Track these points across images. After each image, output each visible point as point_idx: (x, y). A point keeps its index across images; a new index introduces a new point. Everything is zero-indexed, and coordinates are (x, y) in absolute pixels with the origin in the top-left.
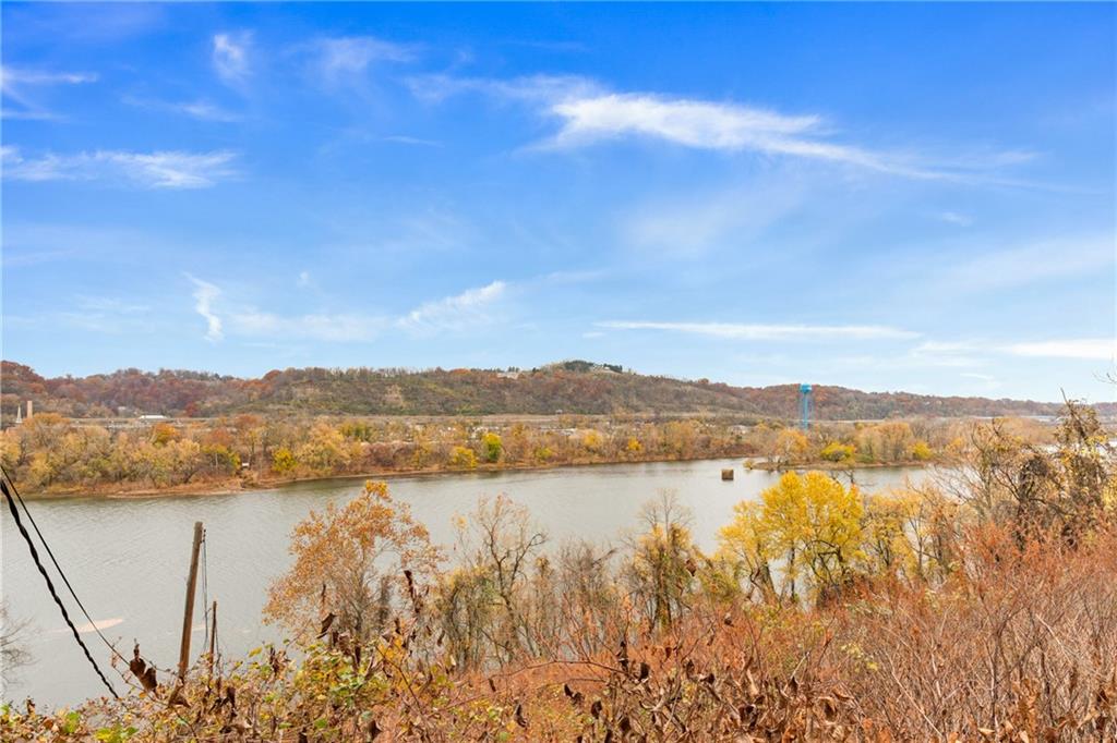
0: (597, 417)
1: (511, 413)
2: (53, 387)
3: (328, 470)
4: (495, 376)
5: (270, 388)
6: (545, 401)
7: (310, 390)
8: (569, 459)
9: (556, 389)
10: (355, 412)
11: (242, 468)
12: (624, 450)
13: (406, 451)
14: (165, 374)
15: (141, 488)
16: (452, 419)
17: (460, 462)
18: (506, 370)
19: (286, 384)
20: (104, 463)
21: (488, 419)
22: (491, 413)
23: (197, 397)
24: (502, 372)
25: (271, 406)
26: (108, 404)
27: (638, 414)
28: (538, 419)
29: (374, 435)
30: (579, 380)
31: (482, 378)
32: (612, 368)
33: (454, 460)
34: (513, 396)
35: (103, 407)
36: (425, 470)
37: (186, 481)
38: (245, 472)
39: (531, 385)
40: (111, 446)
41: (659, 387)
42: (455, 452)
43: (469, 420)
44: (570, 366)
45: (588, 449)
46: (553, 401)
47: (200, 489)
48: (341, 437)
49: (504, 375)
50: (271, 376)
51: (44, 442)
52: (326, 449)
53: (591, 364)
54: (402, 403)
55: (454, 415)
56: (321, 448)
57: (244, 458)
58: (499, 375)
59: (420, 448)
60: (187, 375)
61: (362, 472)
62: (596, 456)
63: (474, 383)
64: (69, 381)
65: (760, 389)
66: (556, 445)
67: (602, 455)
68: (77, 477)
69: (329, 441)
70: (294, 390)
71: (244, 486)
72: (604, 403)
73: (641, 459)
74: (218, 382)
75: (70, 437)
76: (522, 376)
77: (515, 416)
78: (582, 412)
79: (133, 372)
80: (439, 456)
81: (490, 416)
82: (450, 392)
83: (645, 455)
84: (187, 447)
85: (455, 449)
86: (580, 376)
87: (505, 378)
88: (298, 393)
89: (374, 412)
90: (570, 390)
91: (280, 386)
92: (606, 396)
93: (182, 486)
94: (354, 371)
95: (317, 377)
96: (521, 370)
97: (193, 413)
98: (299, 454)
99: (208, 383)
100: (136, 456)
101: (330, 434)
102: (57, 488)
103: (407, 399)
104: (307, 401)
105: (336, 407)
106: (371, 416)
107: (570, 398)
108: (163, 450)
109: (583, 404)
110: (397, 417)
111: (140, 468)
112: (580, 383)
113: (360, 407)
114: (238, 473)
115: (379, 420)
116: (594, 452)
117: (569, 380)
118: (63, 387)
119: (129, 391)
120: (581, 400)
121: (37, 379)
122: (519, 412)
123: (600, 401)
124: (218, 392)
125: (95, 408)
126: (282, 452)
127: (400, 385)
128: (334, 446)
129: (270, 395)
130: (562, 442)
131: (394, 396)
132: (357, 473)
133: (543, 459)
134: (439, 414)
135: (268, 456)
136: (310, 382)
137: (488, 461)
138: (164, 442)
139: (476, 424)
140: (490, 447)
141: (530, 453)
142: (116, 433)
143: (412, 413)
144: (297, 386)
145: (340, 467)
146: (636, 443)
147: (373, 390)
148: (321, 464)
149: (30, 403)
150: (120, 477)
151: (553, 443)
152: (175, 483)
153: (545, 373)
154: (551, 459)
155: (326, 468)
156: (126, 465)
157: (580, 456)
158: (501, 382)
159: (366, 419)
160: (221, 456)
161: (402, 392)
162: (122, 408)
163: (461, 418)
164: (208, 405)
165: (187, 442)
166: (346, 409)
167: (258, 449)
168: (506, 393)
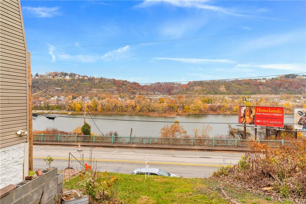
0: (297, 95)
1: (262, 94)
2: (142, 88)
3: (197, 112)
4: (257, 81)
5: (188, 87)
6: (275, 89)
7: (198, 87)
9: (280, 85)
10: (211, 94)
11: (178, 110)
13: (220, 107)
15: (156, 114)
16: (241, 96)
18: (262, 79)
19: (192, 86)
20: (149, 108)
22: (255, 94)
23: (172, 90)
24: (260, 79)
25: (188, 92)
26: (153, 92)
28: (273, 96)
29: (213, 101)
30: (290, 82)
31: (252, 82)
33: (235, 110)
34: (263, 88)
36: (226, 113)
37: (165, 113)
38: (178, 111)
39: (270, 83)
40: (150, 104)
43: (246, 96)
44: (287, 76)
46: (279, 90)
47: (167, 115)
48: (202, 102)
49: (260, 81)
50: (190, 83)
51: (139, 102)
52: (197, 106)
53: (297, 75)
54: (225, 91)
55: (241, 94)
56: (196, 106)
57: (178, 107)
59: (224, 106)
60: (171, 83)
61: (207, 112)
62: (288, 111)
63: (249, 84)
64: (146, 86)
68: (144, 111)
69: (198, 104)
70: (194, 87)
71: (177, 115)
72: (301, 90)
74: (177, 85)
76: (267, 81)
77: (263, 95)
78: (291, 94)
79: (159, 83)
80: (230, 109)
81: (254, 95)
82: (241, 87)
84: (165, 104)
85: (235, 107)
86: (291, 80)
88: (196, 88)
89: (216, 94)
91: (191, 85)
92: (302, 87)
93: (164, 114)
96: (267, 79)
97: (170, 94)
98: (190, 107)
99: (175, 86)
100: (155, 106)
101: (198, 102)
102: (141, 113)
103: (226, 89)
104: (198, 90)
105: (205, 92)
106: (215, 95)
107: (286, 88)
108: (160, 105)
109: (292, 91)
110: (223, 95)
111: (156, 109)
113: (212, 92)
114: (176, 112)
115: (218, 96)
117: (286, 82)
118: (145, 88)
119: (158, 88)
120: (291, 89)
121: (140, 86)
122: (265, 94)
123: (299, 89)
124: (177, 88)
125: (150, 93)
126: (186, 106)
127: (224, 85)
128: (199, 105)
129: (188, 89)
131: (222, 89)
132: (206, 113)
134: (237, 94)
135: (183, 107)
136: (198, 85)
138: (160, 103)
139: (249, 98)
142: (151, 100)
143: (228, 94)
144: (195, 86)
145: (201, 111)
147: (216, 87)
148: (196, 110)
149: (138, 92)
150: (152, 111)
152: (162, 113)
153: (277, 79)
155: (197, 111)
156: (153, 108)
158: (259, 83)
159: (213, 96)
160: (173, 107)
161: (225, 87)
162: (156, 92)
163: (243, 96)
164: (173, 92)
165: (165, 103)
166: (208, 93)
167: (181, 105)
168: (260, 87)
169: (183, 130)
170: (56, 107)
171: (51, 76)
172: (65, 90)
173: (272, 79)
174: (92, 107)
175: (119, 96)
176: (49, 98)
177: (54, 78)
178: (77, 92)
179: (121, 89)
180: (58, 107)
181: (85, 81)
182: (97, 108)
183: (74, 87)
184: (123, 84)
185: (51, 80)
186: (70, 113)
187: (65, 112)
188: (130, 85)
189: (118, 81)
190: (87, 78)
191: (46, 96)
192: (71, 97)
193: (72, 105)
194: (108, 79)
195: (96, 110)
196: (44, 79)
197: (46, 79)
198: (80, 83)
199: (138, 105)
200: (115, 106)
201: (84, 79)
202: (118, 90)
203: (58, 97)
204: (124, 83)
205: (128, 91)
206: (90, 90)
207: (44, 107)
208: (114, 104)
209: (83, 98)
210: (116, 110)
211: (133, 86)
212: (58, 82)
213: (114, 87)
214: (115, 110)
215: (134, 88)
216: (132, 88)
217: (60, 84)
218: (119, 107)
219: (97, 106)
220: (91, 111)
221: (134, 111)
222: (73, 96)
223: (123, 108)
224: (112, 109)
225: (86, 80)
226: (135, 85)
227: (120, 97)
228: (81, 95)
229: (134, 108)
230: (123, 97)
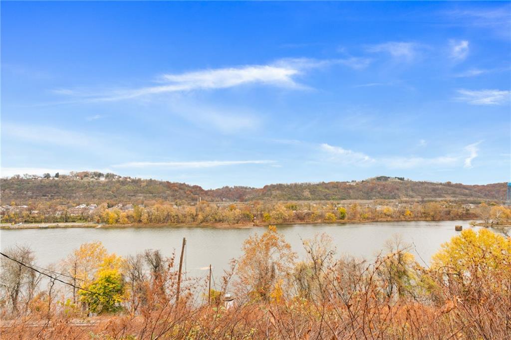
0: (392, 200)
1: (353, 199)
2: (206, 193)
3: (280, 221)
4: (346, 184)
5: (265, 191)
6: (367, 194)
7: (278, 192)
8: (376, 218)
9: (372, 189)
10: (293, 199)
11: (254, 219)
12: (403, 215)
13: (308, 214)
14: (236, 187)
15: (225, 225)
16: (328, 202)
17: (329, 219)
18: (351, 181)
19: (270, 190)
20: (216, 216)
21: (342, 202)
22: (344, 199)
23: (244, 195)
24: (349, 182)
25: (265, 198)
26: (220, 198)
27: (413, 199)
28: (364, 201)
29: (298, 208)
30: (383, 184)
31: (340, 185)
32: (399, 178)
33: (327, 218)
34: (353, 192)
35: (219, 199)
36: (316, 222)
37: (237, 223)
38: (255, 221)
39: (361, 187)
40: (218, 211)
41: (423, 186)
42: (327, 215)
43: (335, 202)
44: (379, 179)
45: (385, 215)
46: (372, 194)
47: (241, 226)
48: (285, 209)
49: (349, 184)
50: (266, 187)
51: (201, 209)
52: (280, 213)
53: (389, 178)
54: (309, 196)
55: (329, 200)
56: (278, 212)
57: (255, 216)
58: (347, 184)
59: (313, 213)
60: (242, 188)
61: (293, 222)
62: (389, 217)
63: (337, 188)
64: (211, 191)
65: (484, 186)
66: (370, 213)
67: (392, 217)
68: (209, 221)
69: (281, 210)
70: (273, 192)
71: (254, 225)
72: (395, 194)
73: (412, 219)
74: (250, 190)
75: (207, 208)
76: (357, 184)
77: (354, 200)
78: (384, 198)
79: (227, 187)
80: (321, 216)
82: (328, 191)
83: (414, 218)
84: (237, 212)
85: (327, 213)
86: (384, 183)
87: (350, 185)
88: (274, 193)
89: (299, 199)
90: (379, 189)
91: (268, 189)
92: (396, 191)
93: (236, 225)
94: (292, 184)
95: (280, 187)
96: (357, 181)
97: (242, 200)
98: (271, 215)
99: (247, 190)
100: (224, 214)
101: (281, 208)
102: (204, 224)
103: (311, 194)
104: (276, 196)
105: (286, 198)
106: (298, 201)
107: (379, 192)
108: (231, 213)
109: (385, 195)
110: (308, 201)
111: (225, 218)
112: (384, 186)
113: (295, 198)
114: (253, 221)
115: (301, 202)
116: (388, 216)
117: (378, 185)
118: (209, 193)
119: (225, 194)
120: (384, 193)
121: (203, 190)
122: (356, 199)
123: (393, 193)
124: (250, 193)
125: (217, 199)
126: (266, 214)
127: (309, 189)
128: (283, 212)
129: (265, 194)
130: (374, 211)
131: (307, 193)
132: (291, 222)
133: (364, 218)
134: (324, 200)
135: (261, 215)
136: (277, 189)
137: (341, 219)
138: (231, 210)
139: (338, 204)
140: (342, 213)
141: (359, 216)
142: (219, 207)
143: (313, 200)
144: (273, 190)
145: (285, 220)
146: (409, 212)
147: (299, 191)
148: (279, 218)
149: (200, 198)
150: (220, 221)
151: (369, 211)
152: (234, 224)
153: (368, 182)
154: (368, 218)
155: (280, 220)
156: (221, 217)
157: (381, 217)
158: (348, 187)
159: (296, 202)
160: (247, 215)
161: (309, 192)
162: (224, 199)
163: (332, 201)
164: (247, 198)
165: (238, 210)
166: (290, 198)
167: (259, 213)
168: (351, 191)
169: (284, 242)
170: (79, 218)
171: (78, 177)
172: (98, 196)
173: (363, 181)
174: (133, 217)
175: (174, 203)
176: (74, 206)
177: (82, 179)
178: (115, 199)
179: (177, 194)
180: (82, 218)
181: (127, 184)
182: (142, 218)
183: (111, 192)
184: (180, 189)
185: (78, 182)
186: (100, 226)
187: (91, 224)
188: (190, 189)
189: (174, 184)
190: (130, 181)
191: (69, 204)
192: (106, 205)
193: (104, 215)
194: (159, 182)
195: (140, 221)
196: (67, 181)
197: (70, 181)
198: (121, 186)
199: (200, 213)
200: (168, 215)
201: (127, 180)
202: (173, 196)
203: (87, 206)
204: (182, 186)
205: (187, 197)
206: (134, 195)
207: (61, 218)
208: (166, 213)
209: (123, 206)
210: (170, 221)
211: (193, 190)
212: (88, 185)
213: (168, 192)
214: (168, 220)
215: (195, 193)
216: (192, 192)
217: (91, 187)
218: (173, 217)
219: (141, 216)
220: (132, 222)
221: (194, 221)
222: (108, 204)
223: (178, 217)
224: (164, 219)
225: (129, 182)
226: (197, 190)
227: (176, 205)
228: (120, 202)
229: (194, 217)
230: (180, 205)
